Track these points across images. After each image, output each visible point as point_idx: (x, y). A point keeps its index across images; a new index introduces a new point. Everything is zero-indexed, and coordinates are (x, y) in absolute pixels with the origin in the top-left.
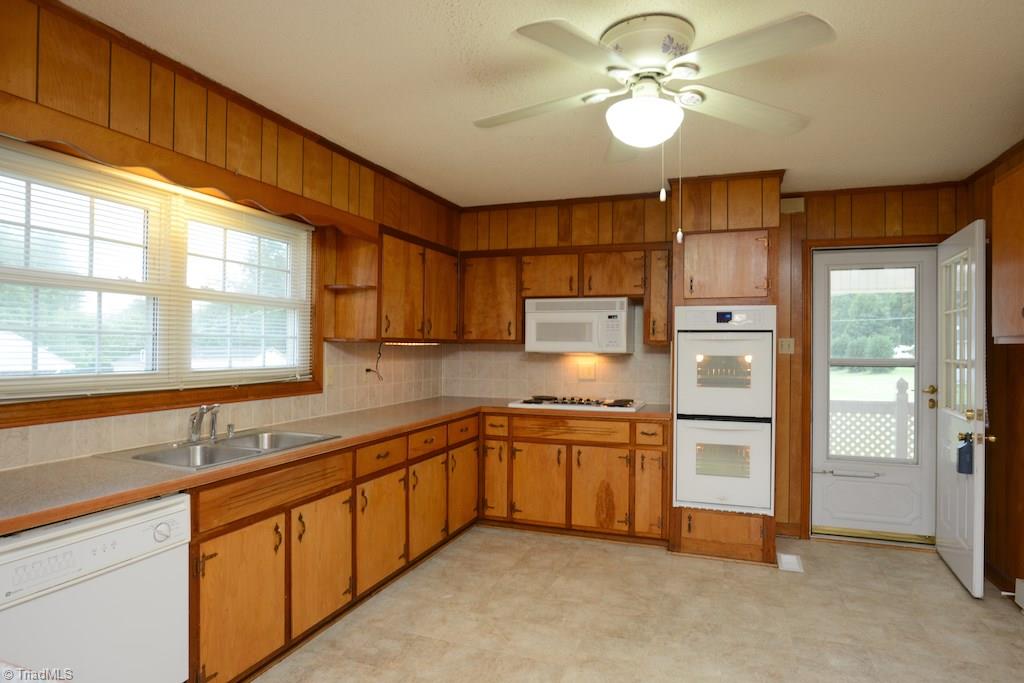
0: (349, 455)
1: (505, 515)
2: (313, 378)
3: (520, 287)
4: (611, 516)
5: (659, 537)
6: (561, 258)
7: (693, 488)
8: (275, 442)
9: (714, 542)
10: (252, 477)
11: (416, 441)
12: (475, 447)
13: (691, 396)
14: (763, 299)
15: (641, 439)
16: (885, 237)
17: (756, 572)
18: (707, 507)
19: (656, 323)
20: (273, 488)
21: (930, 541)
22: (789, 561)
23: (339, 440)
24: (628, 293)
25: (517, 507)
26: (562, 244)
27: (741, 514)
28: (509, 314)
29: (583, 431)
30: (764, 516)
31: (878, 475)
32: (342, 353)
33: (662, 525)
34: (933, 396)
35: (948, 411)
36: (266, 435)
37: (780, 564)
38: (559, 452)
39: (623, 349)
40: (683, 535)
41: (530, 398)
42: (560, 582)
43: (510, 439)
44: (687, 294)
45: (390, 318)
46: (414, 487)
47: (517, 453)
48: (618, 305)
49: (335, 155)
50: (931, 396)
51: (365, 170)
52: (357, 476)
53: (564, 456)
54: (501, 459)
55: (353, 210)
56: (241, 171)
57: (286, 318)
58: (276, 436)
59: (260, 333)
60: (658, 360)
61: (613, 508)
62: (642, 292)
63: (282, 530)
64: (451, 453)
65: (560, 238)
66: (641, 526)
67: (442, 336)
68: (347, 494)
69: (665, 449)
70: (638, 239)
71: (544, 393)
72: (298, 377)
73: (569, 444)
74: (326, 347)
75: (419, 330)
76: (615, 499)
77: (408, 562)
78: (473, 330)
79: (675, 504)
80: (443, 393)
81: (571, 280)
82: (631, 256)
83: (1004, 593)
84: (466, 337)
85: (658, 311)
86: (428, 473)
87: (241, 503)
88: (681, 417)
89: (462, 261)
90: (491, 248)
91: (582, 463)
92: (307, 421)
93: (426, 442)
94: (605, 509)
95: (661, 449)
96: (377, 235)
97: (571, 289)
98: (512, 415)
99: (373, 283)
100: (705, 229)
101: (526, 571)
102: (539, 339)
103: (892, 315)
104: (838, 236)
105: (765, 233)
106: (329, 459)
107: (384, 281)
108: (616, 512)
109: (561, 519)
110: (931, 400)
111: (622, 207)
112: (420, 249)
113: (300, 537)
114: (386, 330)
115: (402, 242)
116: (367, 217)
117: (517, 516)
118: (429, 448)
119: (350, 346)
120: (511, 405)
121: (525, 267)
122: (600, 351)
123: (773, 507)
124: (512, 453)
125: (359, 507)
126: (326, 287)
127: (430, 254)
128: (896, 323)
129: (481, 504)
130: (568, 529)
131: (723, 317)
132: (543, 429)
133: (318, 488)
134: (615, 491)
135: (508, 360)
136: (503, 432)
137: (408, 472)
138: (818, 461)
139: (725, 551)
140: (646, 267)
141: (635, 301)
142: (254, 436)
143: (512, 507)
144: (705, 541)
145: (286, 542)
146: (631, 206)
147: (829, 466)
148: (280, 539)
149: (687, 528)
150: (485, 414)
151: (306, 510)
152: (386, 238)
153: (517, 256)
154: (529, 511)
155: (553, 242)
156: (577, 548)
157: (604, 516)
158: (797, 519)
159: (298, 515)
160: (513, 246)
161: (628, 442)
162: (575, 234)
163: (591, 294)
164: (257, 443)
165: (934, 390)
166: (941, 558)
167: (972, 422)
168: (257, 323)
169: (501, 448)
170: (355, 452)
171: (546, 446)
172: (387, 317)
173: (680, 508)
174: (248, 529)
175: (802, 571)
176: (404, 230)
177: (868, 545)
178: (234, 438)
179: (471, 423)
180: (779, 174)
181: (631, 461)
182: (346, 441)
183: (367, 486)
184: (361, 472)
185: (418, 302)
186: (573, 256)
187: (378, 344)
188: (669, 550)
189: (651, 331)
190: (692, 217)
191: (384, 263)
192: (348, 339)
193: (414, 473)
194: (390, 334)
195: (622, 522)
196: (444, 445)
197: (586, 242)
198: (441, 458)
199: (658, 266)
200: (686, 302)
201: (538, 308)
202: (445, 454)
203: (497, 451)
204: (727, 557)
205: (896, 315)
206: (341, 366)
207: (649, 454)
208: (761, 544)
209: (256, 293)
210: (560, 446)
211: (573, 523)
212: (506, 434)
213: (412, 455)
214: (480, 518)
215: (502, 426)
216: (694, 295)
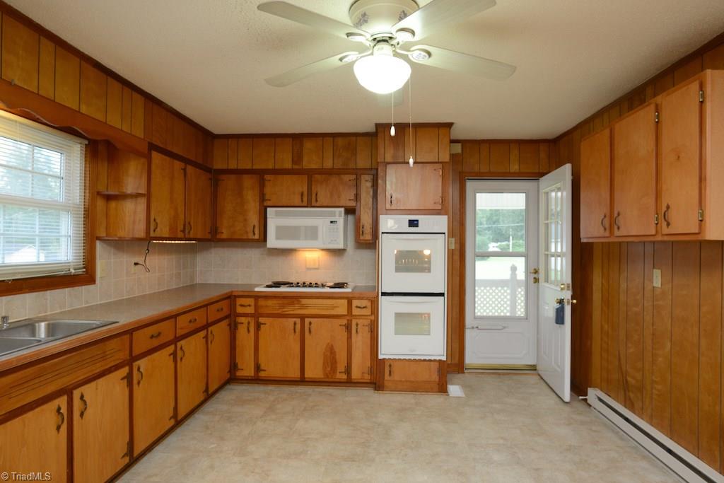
0: (127, 337)
1: (253, 375)
2: (87, 272)
3: (262, 198)
4: (334, 369)
5: (368, 381)
6: (295, 177)
7: (392, 345)
8: (52, 330)
9: (407, 381)
10: (32, 366)
11: (183, 322)
12: (228, 323)
13: (391, 280)
14: (438, 211)
15: (355, 311)
16: (509, 173)
17: (434, 400)
18: (402, 357)
19: (365, 227)
20: (53, 374)
21: (533, 368)
22: (454, 390)
23: (117, 325)
24: (344, 205)
25: (263, 367)
26: (296, 167)
27: (425, 360)
28: (254, 219)
29: (314, 307)
30: (440, 361)
31: (504, 327)
32: (112, 250)
33: (371, 372)
34: (536, 276)
35: (547, 285)
36: (43, 324)
37: (450, 393)
38: (295, 324)
39: (341, 246)
40: (386, 379)
41: (270, 283)
42: (301, 424)
43: (256, 315)
44: (388, 206)
45: (157, 221)
46: (181, 359)
47: (262, 326)
48: (337, 214)
49: (110, 80)
50: (535, 275)
51: (136, 96)
52: (134, 355)
53: (298, 326)
54: (249, 331)
55: (126, 128)
56: (17, 82)
57: (59, 219)
58: (53, 324)
59: (34, 232)
60: (366, 254)
61: (336, 362)
62: (355, 205)
63: (64, 410)
64: (210, 329)
65: (294, 162)
66: (356, 375)
67: (199, 236)
68: (125, 370)
69: (373, 318)
70: (352, 166)
71: (280, 279)
72: (73, 271)
73: (302, 318)
74: (99, 246)
75: (181, 231)
76: (337, 356)
77: (176, 421)
78: (224, 231)
79: (380, 357)
80: (198, 280)
81: (302, 195)
82: (346, 178)
83: (581, 397)
84: (218, 237)
85: (366, 220)
86: (192, 346)
87: (22, 391)
88: (384, 294)
89: (215, 176)
90: (239, 168)
91: (312, 330)
92: (81, 308)
93: (190, 321)
94: (329, 364)
95: (369, 317)
96: (146, 151)
97: (302, 201)
98: (258, 297)
99: (143, 191)
100: (401, 161)
101: (274, 417)
102: (278, 238)
103: (487, 224)
104: (482, 171)
105: (440, 166)
106: (107, 343)
107: (152, 190)
108: (338, 365)
109: (295, 374)
110: (535, 278)
111: (340, 141)
112: (182, 165)
113: (82, 415)
114: (154, 231)
115: (168, 158)
116: (138, 135)
117: (262, 374)
118: (193, 326)
119: (120, 244)
120: (256, 289)
121: (267, 183)
122: (325, 247)
123: (445, 354)
124: (258, 326)
125: (135, 382)
126: (99, 193)
127: (190, 169)
128: (489, 229)
129: (232, 368)
130: (302, 381)
131: (413, 223)
132: (283, 306)
133: (98, 368)
134: (337, 350)
135: (252, 254)
136: (251, 310)
137: (176, 347)
138: (469, 321)
139: (415, 387)
140: (357, 186)
141: (350, 211)
142: (30, 326)
143: (258, 368)
144: (401, 381)
145: (68, 421)
146: (345, 142)
147: (475, 324)
148: (63, 419)
149: (388, 373)
150: (236, 297)
151: (87, 390)
152: (155, 155)
153: (261, 175)
154: (271, 370)
155: (288, 165)
156: (310, 395)
157: (329, 369)
158: (456, 361)
159: (79, 395)
160: (256, 167)
161: (346, 313)
162: (305, 159)
163: (318, 204)
164: (33, 332)
165: (536, 272)
166: (542, 378)
167: (564, 291)
168: (32, 223)
169: (249, 323)
170: (132, 334)
171: (284, 320)
172: (155, 220)
173: (384, 359)
174: (30, 414)
175: (464, 396)
176: (169, 148)
177: (499, 374)
178: (8, 329)
179: (224, 304)
180: (450, 125)
181: (348, 328)
182: (125, 326)
183: (143, 363)
184: (136, 352)
185: (181, 209)
186: (303, 176)
187: (147, 242)
188: (375, 390)
189: (361, 233)
190: (392, 151)
191: (153, 176)
192: (120, 238)
193: (181, 348)
194: (158, 234)
195: (342, 372)
196: (205, 322)
197: (314, 166)
198: (202, 334)
199: (366, 184)
200: (389, 212)
201: (277, 214)
202: (205, 331)
203: (245, 326)
204: (416, 391)
205: (490, 224)
206: (112, 260)
207: (360, 322)
208: (437, 380)
209: (30, 196)
210: (295, 319)
211: (306, 376)
212: (253, 312)
213: (180, 333)
214: (233, 378)
215: (249, 306)
216: (393, 207)
